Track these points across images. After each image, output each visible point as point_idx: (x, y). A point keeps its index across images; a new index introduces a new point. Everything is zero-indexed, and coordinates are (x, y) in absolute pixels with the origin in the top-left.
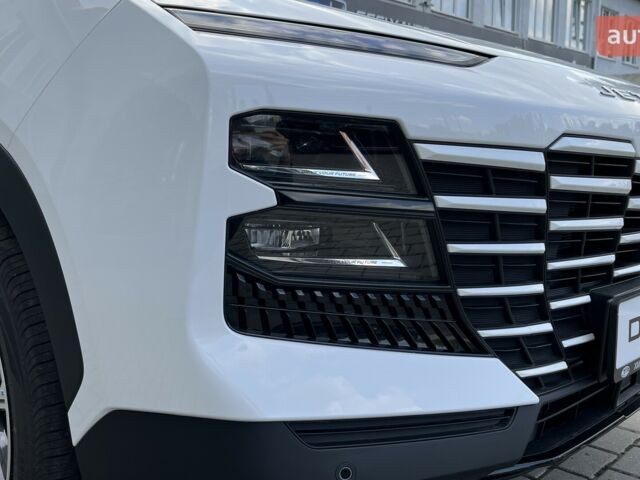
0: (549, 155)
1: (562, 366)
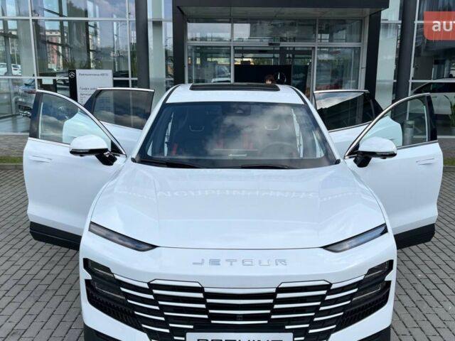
0: (149, 284)
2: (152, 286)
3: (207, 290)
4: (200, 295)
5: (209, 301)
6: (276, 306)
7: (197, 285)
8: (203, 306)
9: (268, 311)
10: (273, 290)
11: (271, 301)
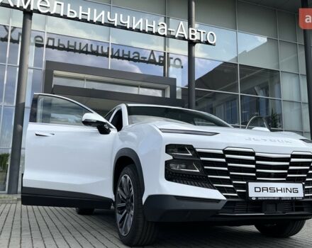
0: (223, 150)
1: (236, 195)
2: (226, 152)
3: (257, 154)
4: (253, 158)
5: (257, 162)
6: (291, 168)
7: (251, 150)
8: (254, 166)
9: (286, 171)
10: (289, 156)
11: (288, 163)
